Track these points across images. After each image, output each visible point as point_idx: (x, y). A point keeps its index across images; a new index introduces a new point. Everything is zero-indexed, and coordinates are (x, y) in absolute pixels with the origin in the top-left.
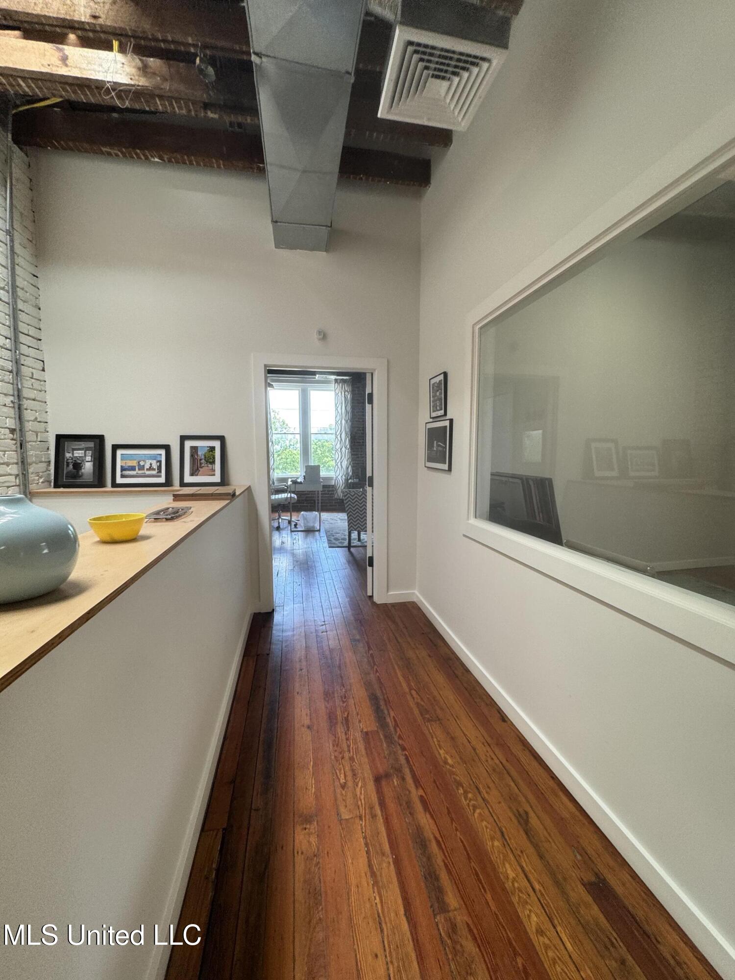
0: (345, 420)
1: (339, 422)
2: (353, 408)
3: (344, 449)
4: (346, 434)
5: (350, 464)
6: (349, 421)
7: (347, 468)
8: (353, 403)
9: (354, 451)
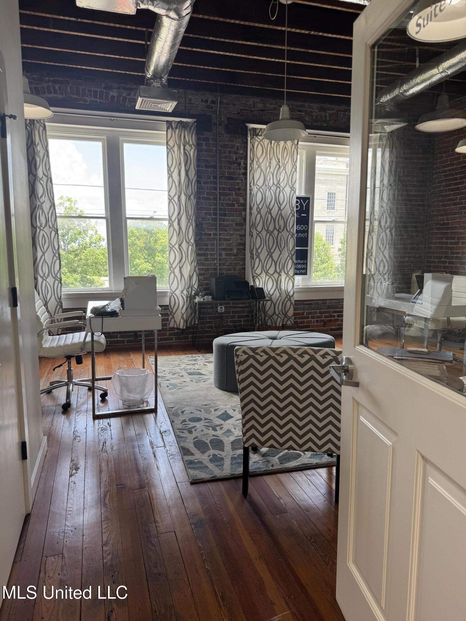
0: (185, 195)
1: (176, 199)
2: (199, 174)
3: (184, 245)
4: (188, 219)
5: (195, 270)
6: (192, 197)
7: (191, 277)
8: (198, 166)
9: (200, 249)
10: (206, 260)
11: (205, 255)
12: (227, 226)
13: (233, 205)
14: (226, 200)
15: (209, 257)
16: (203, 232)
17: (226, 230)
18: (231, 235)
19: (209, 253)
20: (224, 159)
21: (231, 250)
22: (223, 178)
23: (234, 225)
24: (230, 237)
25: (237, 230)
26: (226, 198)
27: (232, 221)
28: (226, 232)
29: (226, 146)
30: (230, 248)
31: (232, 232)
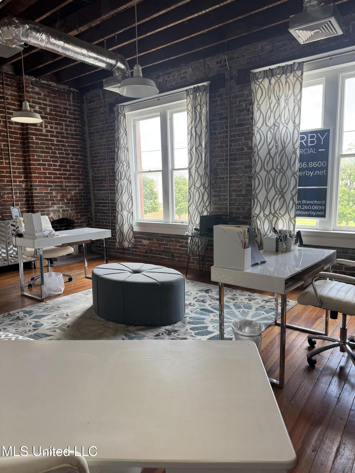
10: (220, 200)
11: (219, 196)
12: (237, 169)
13: (243, 149)
14: (236, 146)
15: (222, 197)
16: (218, 176)
17: (236, 174)
18: (241, 177)
19: (222, 194)
20: (235, 109)
21: (240, 191)
22: (234, 126)
23: (244, 168)
24: (239, 179)
25: (246, 172)
26: (236, 143)
27: (242, 164)
28: (236, 175)
29: (237, 97)
30: (240, 189)
31: (241, 175)
